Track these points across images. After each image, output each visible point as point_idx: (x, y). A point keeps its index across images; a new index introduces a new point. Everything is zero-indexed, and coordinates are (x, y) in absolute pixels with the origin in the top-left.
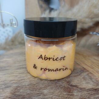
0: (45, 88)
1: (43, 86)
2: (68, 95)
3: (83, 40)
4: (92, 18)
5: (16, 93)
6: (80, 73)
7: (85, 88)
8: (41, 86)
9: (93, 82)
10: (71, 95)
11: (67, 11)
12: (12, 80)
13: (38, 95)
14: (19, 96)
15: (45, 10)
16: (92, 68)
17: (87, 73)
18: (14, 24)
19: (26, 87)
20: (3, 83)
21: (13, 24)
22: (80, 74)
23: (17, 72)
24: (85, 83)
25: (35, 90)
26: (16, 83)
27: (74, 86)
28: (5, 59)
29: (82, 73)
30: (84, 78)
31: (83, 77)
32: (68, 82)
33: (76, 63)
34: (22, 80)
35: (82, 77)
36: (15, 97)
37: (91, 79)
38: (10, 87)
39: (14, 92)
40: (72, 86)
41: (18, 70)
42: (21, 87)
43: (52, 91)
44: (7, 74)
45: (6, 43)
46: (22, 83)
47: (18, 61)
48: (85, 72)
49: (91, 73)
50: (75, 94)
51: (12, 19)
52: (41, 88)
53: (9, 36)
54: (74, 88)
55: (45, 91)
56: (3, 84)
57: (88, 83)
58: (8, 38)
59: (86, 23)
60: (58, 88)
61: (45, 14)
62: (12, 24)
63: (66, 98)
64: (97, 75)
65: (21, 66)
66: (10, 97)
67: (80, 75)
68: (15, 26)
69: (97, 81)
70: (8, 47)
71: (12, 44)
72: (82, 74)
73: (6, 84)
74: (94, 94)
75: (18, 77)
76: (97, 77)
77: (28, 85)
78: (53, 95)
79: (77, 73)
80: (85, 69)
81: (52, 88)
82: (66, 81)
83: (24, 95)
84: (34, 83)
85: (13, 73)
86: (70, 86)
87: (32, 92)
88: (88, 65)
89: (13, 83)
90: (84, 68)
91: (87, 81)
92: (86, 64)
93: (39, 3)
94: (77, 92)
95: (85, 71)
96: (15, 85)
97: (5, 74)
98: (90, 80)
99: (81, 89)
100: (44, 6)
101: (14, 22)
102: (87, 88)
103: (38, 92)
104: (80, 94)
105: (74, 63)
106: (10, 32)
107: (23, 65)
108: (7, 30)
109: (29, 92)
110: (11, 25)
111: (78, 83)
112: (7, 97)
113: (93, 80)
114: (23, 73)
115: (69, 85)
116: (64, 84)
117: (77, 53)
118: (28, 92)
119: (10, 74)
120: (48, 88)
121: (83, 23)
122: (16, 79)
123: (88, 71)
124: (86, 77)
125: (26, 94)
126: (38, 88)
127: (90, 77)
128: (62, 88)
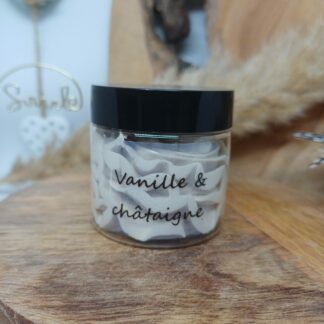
0: (140, 273)
1: (134, 269)
2: (202, 295)
5: (55, 280)
6: (249, 245)
7: (254, 284)
8: (128, 268)
9: (283, 269)
10: (210, 297)
12: (49, 249)
14: (63, 286)
16: (291, 236)
17: (271, 247)
18: (72, 102)
19: (85, 269)
20: (24, 254)
21: (69, 102)
22: (249, 248)
24: (260, 271)
25: (111, 277)
27: (224, 276)
29: (255, 246)
30: (257, 258)
31: (255, 255)
32: (208, 265)
34: (77, 250)
35: (252, 256)
36: (50, 288)
37: (280, 262)
38: (40, 264)
39: (51, 278)
40: (217, 274)
41: (70, 227)
42: (71, 266)
43: (157, 282)
47: (74, 205)
48: (266, 244)
49: (283, 248)
50: (223, 295)
51: (67, 88)
52: (127, 273)
54: (224, 280)
55: (138, 282)
56: (23, 257)
57: (267, 271)
60: (176, 277)
61: (162, 77)
62: (65, 101)
63: (195, 302)
65: (78, 216)
66: (36, 288)
67: (248, 250)
68: (74, 108)
69: (297, 269)
71: (63, 164)
72: (256, 248)
73: (30, 257)
74: (279, 300)
76: (299, 260)
77: (93, 264)
79: (242, 244)
80: (267, 236)
81: (158, 276)
82: (202, 261)
83: (77, 287)
84: (110, 261)
86: (211, 275)
87: (101, 280)
89: (53, 255)
90: (264, 234)
91: (267, 267)
92: (273, 225)
93: (148, 45)
94: (229, 291)
95: (265, 241)
96: (55, 261)
97: (31, 234)
98: (275, 264)
99: (242, 284)
101: (72, 97)
102: (260, 285)
103: (117, 283)
104: (236, 296)
108: (52, 124)
109: (91, 279)
110: (63, 106)
111: (238, 270)
112: (28, 286)
113: (286, 266)
114: (84, 234)
115: (209, 271)
116: (196, 268)
119: (45, 234)
120: (147, 275)
123: (275, 242)
124: (266, 255)
125: (81, 284)
126: (118, 273)
127: (279, 257)
128: (187, 277)
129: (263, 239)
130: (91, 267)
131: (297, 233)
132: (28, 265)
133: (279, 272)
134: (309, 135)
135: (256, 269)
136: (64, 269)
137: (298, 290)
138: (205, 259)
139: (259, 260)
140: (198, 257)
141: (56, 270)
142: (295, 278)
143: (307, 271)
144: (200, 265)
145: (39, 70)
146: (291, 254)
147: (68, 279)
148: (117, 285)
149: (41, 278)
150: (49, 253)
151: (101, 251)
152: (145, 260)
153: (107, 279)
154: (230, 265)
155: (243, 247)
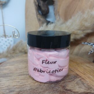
1: (42, 91)
4: (83, 30)
7: (78, 92)
8: (40, 90)
9: (85, 86)
11: (62, 24)
12: (15, 86)
15: (43, 23)
16: (84, 74)
17: (80, 79)
19: (27, 92)
20: (7, 88)
22: (74, 79)
26: (19, 88)
27: (69, 90)
28: (7, 67)
29: (75, 79)
30: (77, 83)
32: (63, 87)
33: (70, 70)
34: (23, 85)
35: (75, 82)
37: (83, 84)
38: (13, 91)
40: (66, 90)
41: (20, 77)
42: (23, 91)
44: (11, 80)
45: (8, 51)
46: (23, 88)
47: (20, 68)
48: (78, 78)
49: (83, 79)
52: (40, 92)
53: (10, 45)
54: (69, 92)
56: (7, 89)
57: (80, 87)
58: (10, 47)
59: (78, 35)
60: (55, 92)
61: (42, 26)
64: (88, 80)
69: (88, 86)
70: (9, 55)
71: (13, 53)
73: (10, 89)
75: (20, 82)
76: (88, 82)
77: (29, 90)
79: (72, 78)
81: (49, 93)
82: (61, 86)
84: (34, 88)
85: (15, 79)
88: (81, 71)
89: (16, 88)
90: (77, 74)
93: (37, 16)
96: (18, 90)
97: (8, 80)
99: (74, 92)
100: (42, 19)
102: (80, 92)
105: (69, 70)
106: (11, 41)
107: (23, 72)
108: (8, 40)
111: (72, 88)
115: (64, 89)
117: (71, 61)
119: (13, 80)
120: (46, 92)
121: (76, 34)
122: (18, 84)
123: (81, 77)
124: (79, 82)
126: (37, 92)
127: (83, 82)
128: (58, 92)
129: (77, 76)
132: (9, 92)
135: (77, 87)
137: (91, 93)
138: (62, 85)
140: (60, 84)
141: (19, 93)
142: (89, 89)
143: (91, 86)
144: (61, 87)
146: (86, 80)
151: (31, 85)
152: (44, 87)
154: (70, 86)
155: (72, 80)
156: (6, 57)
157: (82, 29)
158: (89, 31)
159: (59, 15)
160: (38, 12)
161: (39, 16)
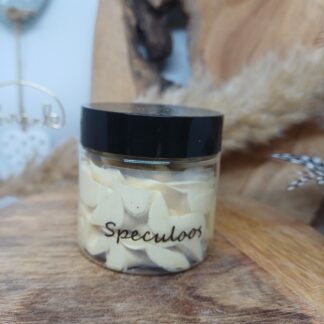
0: (121, 298)
1: (116, 294)
2: (183, 319)
3: (256, 179)
4: (279, 114)
5: (36, 305)
6: (229, 267)
7: (234, 307)
8: (109, 292)
9: (262, 291)
10: (190, 321)
11: (210, 89)
12: (30, 273)
13: (96, 314)
14: (44, 313)
15: (148, 85)
16: (269, 256)
17: (250, 268)
18: (54, 120)
19: (67, 293)
20: (4, 278)
21: (51, 120)
22: (229, 269)
23: (47, 252)
24: (239, 294)
25: (92, 303)
29: (234, 267)
30: (235, 280)
31: (235, 277)
32: (189, 288)
34: (58, 274)
35: (232, 278)
36: (32, 315)
37: (258, 284)
38: (21, 289)
39: (32, 303)
40: (198, 298)
41: (51, 249)
42: (52, 291)
43: (139, 307)
45: (26, 175)
46: (56, 280)
48: (245, 265)
49: (261, 269)
50: (203, 319)
51: (50, 106)
52: (108, 298)
53: (36, 153)
54: (204, 303)
55: (120, 307)
56: (4, 281)
57: (246, 294)
59: (261, 127)
60: (157, 302)
62: (47, 119)
64: (278, 275)
65: (59, 237)
66: (17, 314)
67: (227, 271)
68: (56, 126)
69: (274, 290)
70: (30, 187)
71: (44, 180)
72: (235, 270)
73: (11, 281)
75: (49, 265)
76: (277, 281)
77: (73, 289)
78: (141, 317)
79: (222, 266)
80: (245, 257)
81: (139, 301)
82: (183, 284)
83: (58, 313)
84: (92, 285)
86: (191, 299)
87: (82, 306)
88: (259, 247)
90: (243, 254)
91: (246, 289)
92: (252, 245)
94: (210, 315)
95: (244, 263)
96: (37, 286)
97: (11, 256)
98: (253, 285)
99: (222, 307)
100: (147, 73)
101: (54, 115)
102: (240, 308)
103: (99, 308)
104: (216, 320)
106: (42, 142)
107: (65, 237)
108: (33, 138)
109: (72, 304)
110: (45, 123)
111: (218, 293)
112: (9, 313)
113: (264, 288)
114: (64, 256)
115: (190, 295)
116: (177, 292)
118: (70, 306)
119: (25, 257)
120: (128, 299)
121: (254, 126)
122: (42, 270)
123: (254, 263)
124: (246, 277)
125: (63, 310)
126: (99, 298)
127: (258, 278)
128: (168, 301)
129: (242, 260)
130: (72, 291)
131: (275, 253)
132: (9, 290)
133: (258, 295)
134: (286, 156)
135: (236, 291)
136: (45, 294)
137: (277, 313)
138: (186, 281)
139: (239, 282)
140: (180, 280)
141: (38, 295)
142: (273, 300)
143: (285, 293)
144: (181, 288)
145: (20, 87)
146: (269, 275)
147: (49, 305)
148: (98, 311)
149: (22, 304)
150: (30, 277)
151: (82, 275)
152: (126, 284)
153: (89, 304)
154: (210, 287)
155: (223, 269)
156: (20, 192)
157: (276, 108)
158: (297, 117)
159: (203, 62)
160: (136, 49)
161: (136, 61)
